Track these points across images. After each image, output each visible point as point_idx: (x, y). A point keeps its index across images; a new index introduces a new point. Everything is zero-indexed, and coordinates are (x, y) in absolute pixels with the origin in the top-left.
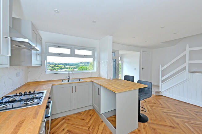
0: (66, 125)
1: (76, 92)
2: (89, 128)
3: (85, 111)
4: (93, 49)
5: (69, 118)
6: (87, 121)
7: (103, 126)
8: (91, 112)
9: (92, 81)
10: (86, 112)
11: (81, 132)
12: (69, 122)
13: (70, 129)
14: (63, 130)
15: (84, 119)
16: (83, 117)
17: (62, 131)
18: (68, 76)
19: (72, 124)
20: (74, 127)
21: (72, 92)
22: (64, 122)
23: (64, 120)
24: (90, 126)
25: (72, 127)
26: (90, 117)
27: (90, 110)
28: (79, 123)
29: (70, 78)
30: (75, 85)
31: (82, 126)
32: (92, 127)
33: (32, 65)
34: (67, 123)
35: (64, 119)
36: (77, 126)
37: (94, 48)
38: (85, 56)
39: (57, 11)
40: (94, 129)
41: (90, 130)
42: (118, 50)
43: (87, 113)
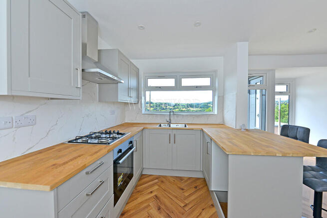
0: (156, 187)
1: (175, 143)
2: (186, 205)
3: (190, 178)
4: (212, 75)
5: (164, 180)
6: (187, 194)
7: (212, 213)
8: (198, 183)
9: (202, 130)
10: (191, 180)
11: (171, 206)
12: (162, 186)
13: (159, 195)
14: (151, 192)
15: (183, 189)
16: (182, 186)
17: (149, 193)
18: (168, 119)
19: (165, 190)
20: (165, 195)
21: (170, 143)
22: (156, 183)
23: (156, 181)
24: (188, 204)
25: (163, 193)
26: (193, 190)
27: (198, 179)
28: (174, 192)
29: (172, 122)
30: (175, 132)
31: (176, 197)
32: (190, 206)
33: (119, 101)
34: (159, 186)
35: (157, 178)
36: (169, 195)
37: (215, 71)
38: (197, 87)
39: (142, 27)
40: (193, 211)
41: (187, 209)
42: (274, 70)
43: (192, 182)
